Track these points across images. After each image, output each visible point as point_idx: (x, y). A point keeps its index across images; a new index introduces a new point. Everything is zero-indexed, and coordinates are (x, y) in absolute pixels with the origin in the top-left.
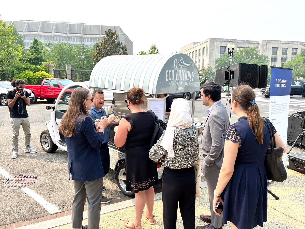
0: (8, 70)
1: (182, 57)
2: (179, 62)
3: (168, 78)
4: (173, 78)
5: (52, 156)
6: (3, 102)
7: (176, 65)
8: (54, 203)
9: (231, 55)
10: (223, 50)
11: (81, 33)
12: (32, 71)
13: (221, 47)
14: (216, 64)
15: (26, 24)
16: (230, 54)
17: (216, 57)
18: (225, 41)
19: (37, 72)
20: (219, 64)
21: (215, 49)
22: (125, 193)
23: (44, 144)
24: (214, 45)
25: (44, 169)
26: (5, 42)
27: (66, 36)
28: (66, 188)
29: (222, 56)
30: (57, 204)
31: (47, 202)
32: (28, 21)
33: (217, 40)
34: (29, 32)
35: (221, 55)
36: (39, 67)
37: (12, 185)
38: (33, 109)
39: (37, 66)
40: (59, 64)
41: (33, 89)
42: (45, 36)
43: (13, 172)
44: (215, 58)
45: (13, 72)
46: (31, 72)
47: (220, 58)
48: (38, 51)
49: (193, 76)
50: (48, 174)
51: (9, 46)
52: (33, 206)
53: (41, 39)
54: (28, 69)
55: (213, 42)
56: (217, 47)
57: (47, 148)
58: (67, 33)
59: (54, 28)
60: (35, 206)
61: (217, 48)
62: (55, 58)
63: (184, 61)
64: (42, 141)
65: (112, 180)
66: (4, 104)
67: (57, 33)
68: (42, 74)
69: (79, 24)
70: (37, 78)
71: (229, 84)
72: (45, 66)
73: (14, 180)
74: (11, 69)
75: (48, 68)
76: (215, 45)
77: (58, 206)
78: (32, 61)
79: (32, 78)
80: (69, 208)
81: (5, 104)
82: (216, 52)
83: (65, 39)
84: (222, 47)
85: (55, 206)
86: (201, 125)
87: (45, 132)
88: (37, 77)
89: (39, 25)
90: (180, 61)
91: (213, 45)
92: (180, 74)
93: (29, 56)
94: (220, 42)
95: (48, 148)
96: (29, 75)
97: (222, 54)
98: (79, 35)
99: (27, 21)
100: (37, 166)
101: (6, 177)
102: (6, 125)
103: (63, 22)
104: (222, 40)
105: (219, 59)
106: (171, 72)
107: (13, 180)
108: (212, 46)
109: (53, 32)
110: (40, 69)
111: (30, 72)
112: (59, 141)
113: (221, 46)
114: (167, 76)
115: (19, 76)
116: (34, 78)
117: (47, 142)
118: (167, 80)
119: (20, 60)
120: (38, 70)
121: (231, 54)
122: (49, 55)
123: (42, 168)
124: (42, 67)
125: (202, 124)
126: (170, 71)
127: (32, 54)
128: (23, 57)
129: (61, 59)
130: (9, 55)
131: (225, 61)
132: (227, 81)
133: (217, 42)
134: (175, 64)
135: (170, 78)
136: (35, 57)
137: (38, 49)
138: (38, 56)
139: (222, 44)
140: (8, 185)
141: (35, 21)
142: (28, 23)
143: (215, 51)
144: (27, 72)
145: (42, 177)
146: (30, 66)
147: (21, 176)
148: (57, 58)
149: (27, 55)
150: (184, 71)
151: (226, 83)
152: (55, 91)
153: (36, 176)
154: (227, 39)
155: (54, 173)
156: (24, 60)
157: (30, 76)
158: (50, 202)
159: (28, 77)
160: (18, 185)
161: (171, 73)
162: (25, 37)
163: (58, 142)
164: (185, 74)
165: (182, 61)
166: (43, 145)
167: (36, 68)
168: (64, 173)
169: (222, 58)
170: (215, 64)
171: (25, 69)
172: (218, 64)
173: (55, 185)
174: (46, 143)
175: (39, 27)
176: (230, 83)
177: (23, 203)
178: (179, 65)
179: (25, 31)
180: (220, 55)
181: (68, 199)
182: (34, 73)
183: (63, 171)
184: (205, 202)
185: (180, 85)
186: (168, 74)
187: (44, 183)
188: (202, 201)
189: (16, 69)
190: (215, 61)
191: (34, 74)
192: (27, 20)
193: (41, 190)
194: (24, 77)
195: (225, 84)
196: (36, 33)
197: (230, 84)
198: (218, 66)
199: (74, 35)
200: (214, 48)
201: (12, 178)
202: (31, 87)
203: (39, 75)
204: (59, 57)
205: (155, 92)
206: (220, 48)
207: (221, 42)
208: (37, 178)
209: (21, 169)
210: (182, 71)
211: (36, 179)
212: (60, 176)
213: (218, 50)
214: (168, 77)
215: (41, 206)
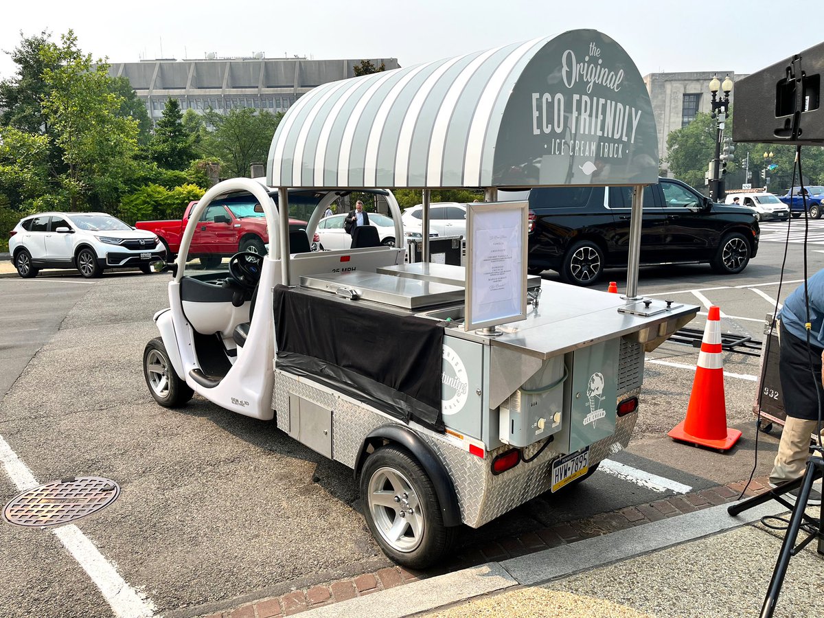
0: (101, 185)
1: (592, 46)
2: (582, 64)
3: (540, 126)
4: (559, 127)
5: (175, 418)
6: (84, 268)
7: (569, 74)
8: (144, 587)
9: (720, 112)
10: (692, 105)
11: (296, 84)
12: (165, 186)
13: (684, 98)
14: (671, 146)
15: (157, 68)
16: (717, 110)
17: (669, 127)
18: (698, 80)
19: (177, 188)
20: (681, 146)
21: (667, 104)
22: (392, 555)
23: (155, 381)
24: (665, 92)
25: (141, 461)
26: (90, 109)
27: (256, 95)
28: (198, 529)
29: (688, 122)
30: (154, 592)
31: (122, 580)
32: (162, 62)
33: (674, 78)
34: (164, 89)
35: (686, 120)
36: (183, 173)
37: (30, 514)
38: (159, 284)
39: (177, 172)
40: (237, 165)
41: (163, 231)
42: (205, 98)
43: (47, 469)
44: (666, 129)
45: (116, 189)
46: (161, 189)
47: (682, 129)
48: (180, 131)
49: (635, 124)
50: (151, 477)
51: (102, 120)
52: (75, 598)
53: (195, 105)
54: (154, 181)
55: (661, 85)
56: (674, 99)
57: (162, 391)
58: (260, 85)
59: (226, 75)
60: (79, 595)
61: (672, 101)
62: (228, 151)
63: (600, 61)
64: (149, 371)
65: (352, 501)
66: (86, 272)
67: (234, 88)
68: (189, 193)
69: (290, 60)
70: (178, 204)
71: (795, 131)
72: (198, 172)
73: (43, 496)
74: (110, 179)
75: (206, 174)
76: (668, 91)
77: (157, 599)
78: (167, 159)
79: (165, 204)
80: (192, 607)
81: (88, 272)
82: (670, 113)
83: (254, 103)
84: (687, 98)
85: (147, 598)
86: (669, 306)
87: (155, 344)
88: (176, 202)
89: (188, 71)
90: (587, 59)
91: (661, 94)
92: (585, 112)
93: (158, 145)
94: (682, 82)
95: (166, 392)
96: (156, 195)
97: (688, 116)
98: (290, 90)
99: (157, 62)
100: (123, 451)
101: (20, 487)
102: (75, 327)
103: (249, 59)
104: (686, 78)
105: (680, 132)
106: (550, 100)
107: (39, 498)
108: (657, 97)
109: (224, 85)
110: (185, 179)
111: (158, 189)
112: (194, 370)
113: (684, 95)
114: (536, 114)
115: (131, 199)
116: (169, 205)
117: (164, 375)
118: (537, 132)
119: (136, 158)
120: (180, 181)
121: (723, 108)
122: (211, 144)
123: (138, 457)
124: (190, 175)
125: (669, 303)
126: (547, 96)
127: (164, 142)
128: (142, 150)
129: (242, 151)
130: (103, 143)
131: (697, 137)
132: (788, 121)
133: (673, 82)
134: (565, 68)
135: (550, 126)
136: (174, 149)
137: (180, 127)
138: (180, 145)
139: (687, 87)
140: (20, 514)
141: (179, 60)
142: (161, 66)
143: (667, 110)
144: (152, 187)
145: (129, 488)
146: (160, 173)
147: (66, 484)
148: (230, 150)
149: (153, 143)
150: (602, 101)
151: (782, 127)
152: (220, 236)
153: (112, 483)
154: (704, 73)
155: (170, 473)
156: (145, 158)
157: (159, 197)
158: (133, 585)
159: (155, 201)
160: (50, 515)
161: (550, 105)
162: (155, 104)
163: (190, 374)
164: (604, 113)
165: (593, 60)
166: (152, 382)
167: (175, 176)
168: (200, 475)
169: (690, 129)
170: (667, 146)
171: (146, 180)
172: (677, 147)
173: (163, 518)
174: (160, 377)
175: (190, 76)
176: (802, 125)
177: (45, 582)
178: (581, 76)
179: (155, 87)
180: (681, 119)
181: (196, 570)
182: (170, 189)
183: (200, 468)
184: (696, 605)
185: (587, 153)
186: (539, 108)
187: (130, 508)
188: (686, 599)
189: (125, 183)
190: (666, 138)
191: (170, 193)
192: (157, 60)
193: (114, 536)
194: (145, 202)
195: (778, 132)
196: (182, 92)
197: (801, 131)
198: (676, 151)
199: (276, 91)
200: (665, 101)
201: (39, 492)
202: (159, 226)
203: (183, 194)
204: (236, 147)
205: (491, 179)
206: (682, 100)
207: (686, 82)
208: (114, 492)
209: (72, 461)
210: (595, 99)
211: (110, 497)
212: (185, 485)
213: (676, 107)
214: (540, 119)
215: (99, 597)
